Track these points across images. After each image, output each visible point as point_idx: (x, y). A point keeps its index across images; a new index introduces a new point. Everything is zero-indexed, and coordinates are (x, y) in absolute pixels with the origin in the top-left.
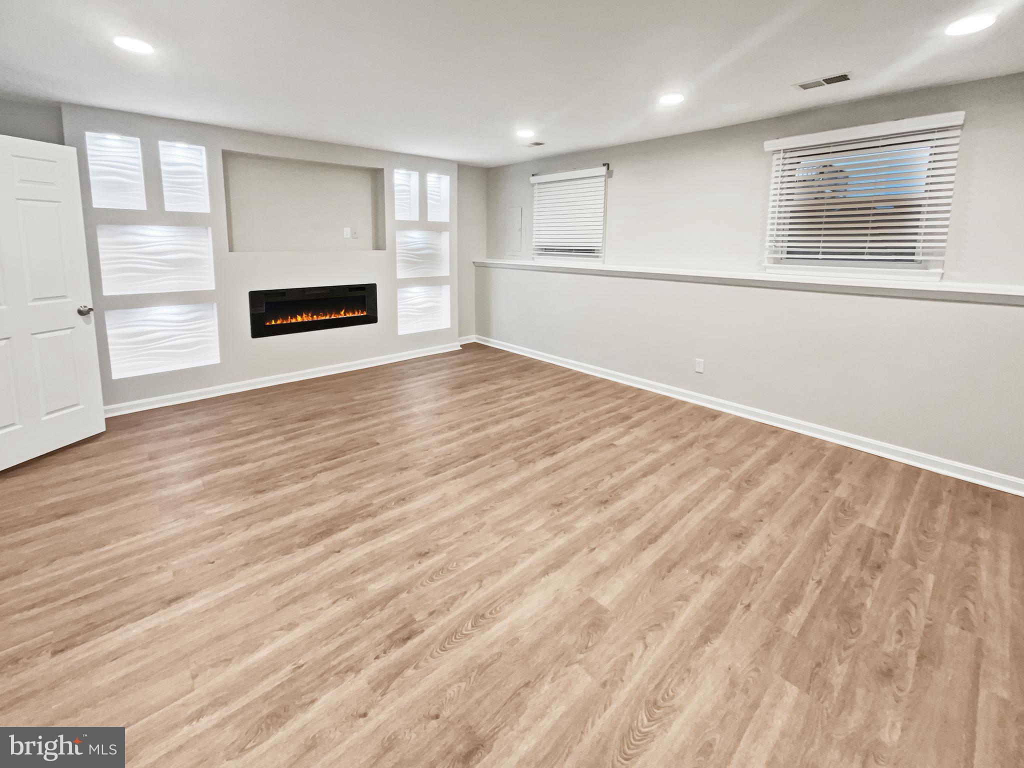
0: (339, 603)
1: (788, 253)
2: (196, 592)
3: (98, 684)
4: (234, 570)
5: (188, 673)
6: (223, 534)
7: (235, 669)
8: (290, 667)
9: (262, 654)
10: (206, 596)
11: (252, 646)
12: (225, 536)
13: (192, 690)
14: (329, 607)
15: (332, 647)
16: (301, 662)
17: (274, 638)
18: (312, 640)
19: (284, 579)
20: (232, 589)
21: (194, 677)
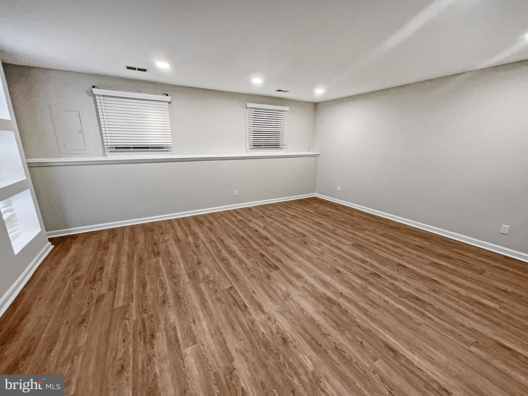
0: (370, 290)
1: (254, 146)
2: (384, 342)
3: (445, 359)
4: (364, 331)
5: (420, 327)
6: (336, 347)
7: (410, 313)
8: (401, 299)
9: (400, 307)
10: (384, 336)
11: (399, 311)
12: (337, 346)
13: (424, 323)
14: (373, 292)
15: (388, 290)
16: (398, 296)
17: (393, 305)
18: (388, 295)
19: (363, 309)
20: (375, 326)
21: (420, 325)
